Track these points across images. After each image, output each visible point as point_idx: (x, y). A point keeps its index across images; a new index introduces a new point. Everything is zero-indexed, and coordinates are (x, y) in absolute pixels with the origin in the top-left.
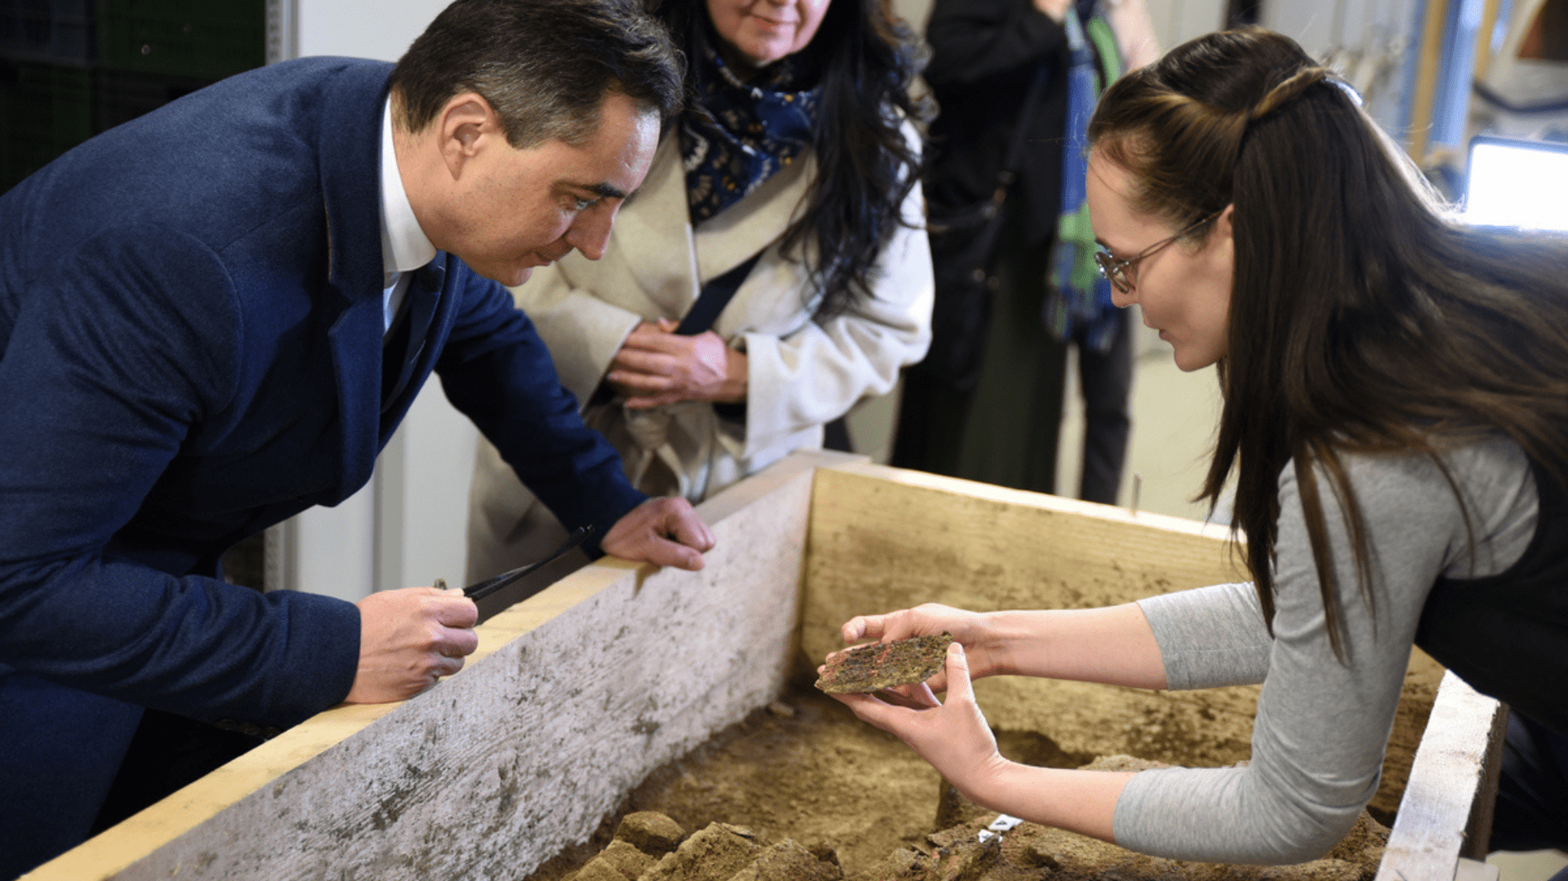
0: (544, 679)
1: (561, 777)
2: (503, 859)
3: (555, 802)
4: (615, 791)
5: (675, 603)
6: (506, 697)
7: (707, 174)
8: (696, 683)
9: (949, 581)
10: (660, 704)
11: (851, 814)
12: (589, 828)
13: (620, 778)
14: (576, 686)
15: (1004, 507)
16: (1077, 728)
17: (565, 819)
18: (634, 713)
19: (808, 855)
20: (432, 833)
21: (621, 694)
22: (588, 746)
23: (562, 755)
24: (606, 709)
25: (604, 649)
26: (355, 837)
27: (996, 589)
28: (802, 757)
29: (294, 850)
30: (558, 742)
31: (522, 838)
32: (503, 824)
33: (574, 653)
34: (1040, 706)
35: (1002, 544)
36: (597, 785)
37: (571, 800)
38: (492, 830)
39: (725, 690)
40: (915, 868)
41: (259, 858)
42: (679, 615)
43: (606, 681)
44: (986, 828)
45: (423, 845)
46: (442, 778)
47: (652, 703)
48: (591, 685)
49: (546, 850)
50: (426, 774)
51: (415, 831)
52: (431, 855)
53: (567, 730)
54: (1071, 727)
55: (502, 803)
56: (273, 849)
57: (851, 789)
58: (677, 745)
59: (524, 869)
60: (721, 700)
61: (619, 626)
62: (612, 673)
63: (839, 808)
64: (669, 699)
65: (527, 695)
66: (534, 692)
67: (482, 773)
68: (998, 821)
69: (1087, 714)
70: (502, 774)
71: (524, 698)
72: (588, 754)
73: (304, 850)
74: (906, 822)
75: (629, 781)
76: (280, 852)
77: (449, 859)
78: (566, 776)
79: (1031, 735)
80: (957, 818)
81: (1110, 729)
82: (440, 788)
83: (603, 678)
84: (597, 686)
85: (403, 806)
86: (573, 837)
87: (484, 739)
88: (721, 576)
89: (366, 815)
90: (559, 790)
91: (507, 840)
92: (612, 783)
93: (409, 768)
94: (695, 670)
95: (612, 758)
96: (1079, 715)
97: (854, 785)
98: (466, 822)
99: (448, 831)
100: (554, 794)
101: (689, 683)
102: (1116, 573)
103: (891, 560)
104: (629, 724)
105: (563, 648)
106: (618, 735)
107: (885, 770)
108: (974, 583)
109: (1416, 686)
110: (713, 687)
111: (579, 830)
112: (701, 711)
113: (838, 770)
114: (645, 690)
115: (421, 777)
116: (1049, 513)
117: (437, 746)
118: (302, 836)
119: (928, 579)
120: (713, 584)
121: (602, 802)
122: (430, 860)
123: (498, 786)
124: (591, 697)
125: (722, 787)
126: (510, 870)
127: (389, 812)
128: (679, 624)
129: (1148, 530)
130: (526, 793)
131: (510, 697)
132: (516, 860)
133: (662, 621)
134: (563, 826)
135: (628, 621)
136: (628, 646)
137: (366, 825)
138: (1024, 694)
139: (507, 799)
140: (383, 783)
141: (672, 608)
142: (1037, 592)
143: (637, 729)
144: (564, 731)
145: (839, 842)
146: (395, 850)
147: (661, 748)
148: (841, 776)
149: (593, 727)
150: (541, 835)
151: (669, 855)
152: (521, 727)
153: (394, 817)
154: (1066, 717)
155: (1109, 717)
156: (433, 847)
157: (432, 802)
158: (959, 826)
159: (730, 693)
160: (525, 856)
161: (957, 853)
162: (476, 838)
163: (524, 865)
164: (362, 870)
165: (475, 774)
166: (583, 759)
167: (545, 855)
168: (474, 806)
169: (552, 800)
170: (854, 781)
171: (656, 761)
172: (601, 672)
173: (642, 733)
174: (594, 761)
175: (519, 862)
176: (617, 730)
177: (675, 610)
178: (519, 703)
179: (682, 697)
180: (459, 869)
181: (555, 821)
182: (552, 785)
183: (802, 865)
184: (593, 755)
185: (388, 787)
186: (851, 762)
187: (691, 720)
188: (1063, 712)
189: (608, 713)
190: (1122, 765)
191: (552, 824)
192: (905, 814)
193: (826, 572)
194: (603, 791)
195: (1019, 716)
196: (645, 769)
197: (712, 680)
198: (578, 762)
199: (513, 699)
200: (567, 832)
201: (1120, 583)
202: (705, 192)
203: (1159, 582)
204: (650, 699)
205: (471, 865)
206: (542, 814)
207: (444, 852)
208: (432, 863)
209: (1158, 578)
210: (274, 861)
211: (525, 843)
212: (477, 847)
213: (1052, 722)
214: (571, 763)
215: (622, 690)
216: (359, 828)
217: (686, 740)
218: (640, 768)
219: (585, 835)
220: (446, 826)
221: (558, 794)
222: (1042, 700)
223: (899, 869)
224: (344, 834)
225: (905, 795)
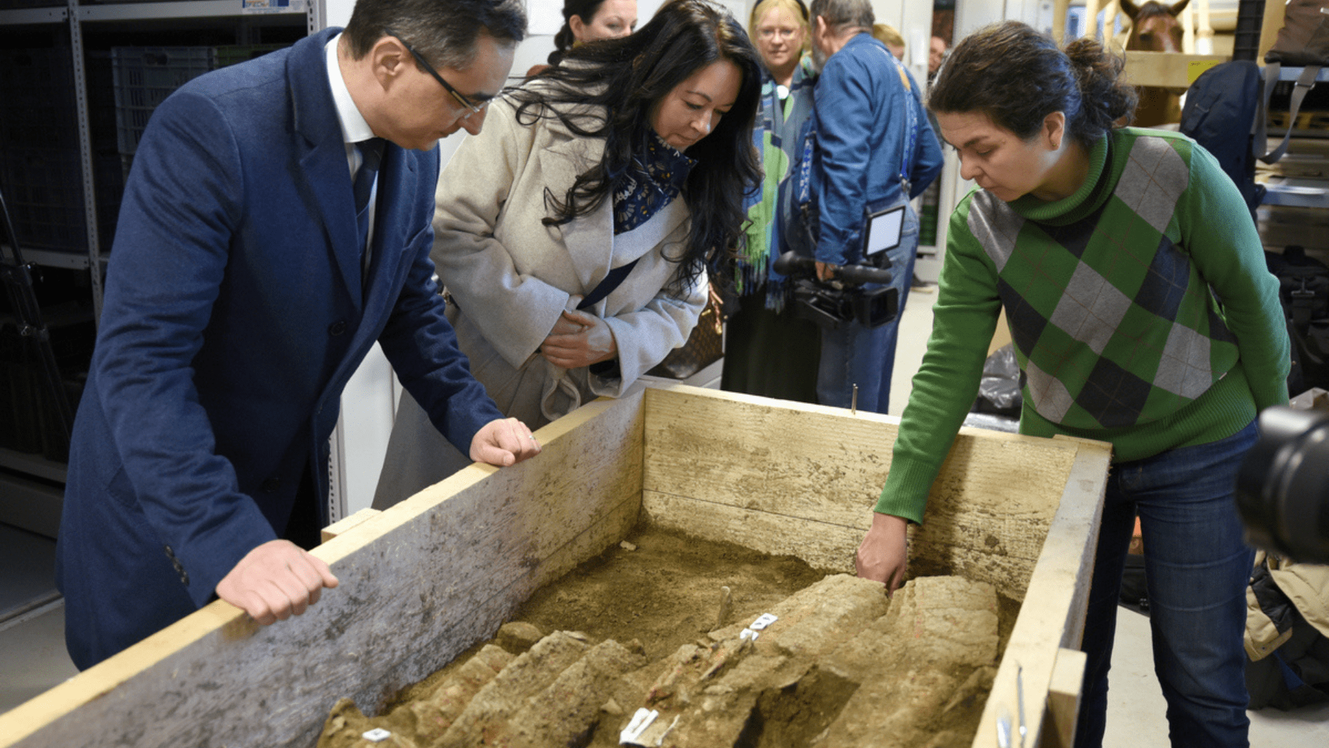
0: (450, 535)
1: (468, 598)
2: (428, 653)
3: (465, 614)
4: (509, 605)
5: (547, 480)
6: (422, 548)
7: (632, 203)
8: (565, 532)
9: (735, 460)
10: (539, 547)
11: (668, 615)
12: (491, 630)
13: (513, 596)
14: (475, 538)
15: (769, 410)
16: (821, 553)
17: (473, 624)
18: (520, 554)
19: (624, 651)
20: (373, 640)
21: (510, 542)
22: (486, 577)
23: (468, 584)
24: (499, 553)
25: (495, 513)
26: (313, 645)
27: (765, 464)
28: (638, 577)
29: (266, 657)
30: (464, 576)
31: (442, 639)
32: (426, 631)
33: (472, 517)
34: (796, 539)
35: (768, 435)
36: (495, 602)
37: (477, 612)
38: (416, 636)
39: (587, 534)
40: (695, 658)
41: (239, 663)
42: (550, 488)
43: (498, 534)
44: (748, 627)
45: (365, 648)
46: (377, 603)
47: (534, 547)
48: (486, 537)
49: (460, 646)
50: (364, 602)
51: (359, 639)
52: (372, 654)
53: (470, 567)
54: (816, 553)
55: (424, 617)
56: (250, 656)
57: (669, 598)
58: (554, 572)
59: (445, 658)
60: (585, 541)
61: (505, 497)
62: (502, 529)
63: (660, 612)
64: (546, 543)
65: (439, 546)
66: (443, 543)
67: (408, 599)
68: (757, 621)
69: (826, 544)
70: (423, 598)
71: (436, 548)
72: (488, 582)
73: (274, 655)
74: (703, 620)
75: (520, 597)
76: (255, 658)
77: (387, 656)
78: (471, 597)
79: (791, 558)
80: (731, 620)
81: (841, 553)
82: (375, 610)
83: (496, 531)
84: (491, 537)
85: (348, 623)
86: (480, 636)
87: (407, 576)
88: (580, 461)
89: (320, 631)
90: (467, 606)
91: (430, 640)
92: (507, 600)
93: (350, 598)
94: (565, 524)
95: (505, 584)
96: (821, 545)
97: (671, 596)
98: (398, 632)
99: (385, 637)
100: (464, 609)
101: (561, 532)
102: (843, 452)
103: (697, 447)
104: (517, 561)
105: (463, 513)
106: (508, 569)
107: (692, 585)
108: (751, 461)
109: (1039, 520)
110: (579, 534)
111: (485, 631)
112: (570, 550)
113: (662, 586)
114: (528, 538)
115: (360, 603)
116: (798, 413)
117: (371, 583)
118: (271, 647)
119: (721, 459)
120: (575, 467)
121: (500, 612)
122: (372, 657)
123: (420, 606)
124: (487, 545)
125: (583, 599)
126: (433, 660)
127: (338, 628)
128: (551, 494)
129: (862, 422)
130: (442, 610)
131: (425, 547)
132: (438, 653)
133: (537, 493)
134: (472, 629)
135: (512, 494)
136: (513, 510)
137: (321, 638)
138: (785, 532)
139: (427, 615)
140: (331, 610)
141: (544, 484)
142: (791, 466)
143: (523, 565)
144: (468, 568)
145: (658, 635)
146: (344, 652)
147: (542, 574)
148: (663, 590)
149: (490, 564)
150: (456, 636)
151: (524, 655)
152: (435, 567)
153: (342, 631)
154: (813, 546)
155: (841, 545)
156: (373, 649)
157: (370, 620)
158: (731, 626)
159: (591, 537)
160: (445, 650)
161: (724, 647)
162: (406, 643)
163: (444, 656)
164: (320, 666)
165: (403, 599)
166: (484, 585)
167: (460, 649)
168: (403, 620)
169: (462, 613)
170: (671, 593)
171: (539, 584)
172: (494, 528)
173: (527, 566)
174: (492, 586)
175: (440, 654)
176: (508, 566)
177: (547, 485)
178: (432, 552)
179: (555, 541)
180: (394, 661)
181: (466, 626)
182: (461, 603)
183: (618, 657)
184: (491, 582)
185: (335, 611)
186: (670, 580)
187: (563, 556)
188: (810, 544)
189: (501, 554)
190: (842, 581)
191: (463, 629)
192: (703, 614)
193: (654, 455)
194: (501, 605)
195: (782, 546)
196: (530, 589)
197: (578, 529)
198: (480, 588)
199: (427, 549)
200: (475, 633)
201: (845, 458)
202: (630, 215)
203: (871, 457)
204: (532, 544)
205: (403, 660)
206: (454, 623)
207: (382, 651)
208: (374, 659)
209: (870, 454)
210: (251, 664)
211: (444, 642)
212: (407, 646)
213: (804, 549)
214: (475, 588)
215: (511, 539)
216: (315, 639)
217: (560, 568)
218: (528, 589)
219: (489, 634)
220: (382, 635)
221: (467, 609)
222: (797, 535)
223: (684, 660)
224: (303, 644)
225: (705, 602)
